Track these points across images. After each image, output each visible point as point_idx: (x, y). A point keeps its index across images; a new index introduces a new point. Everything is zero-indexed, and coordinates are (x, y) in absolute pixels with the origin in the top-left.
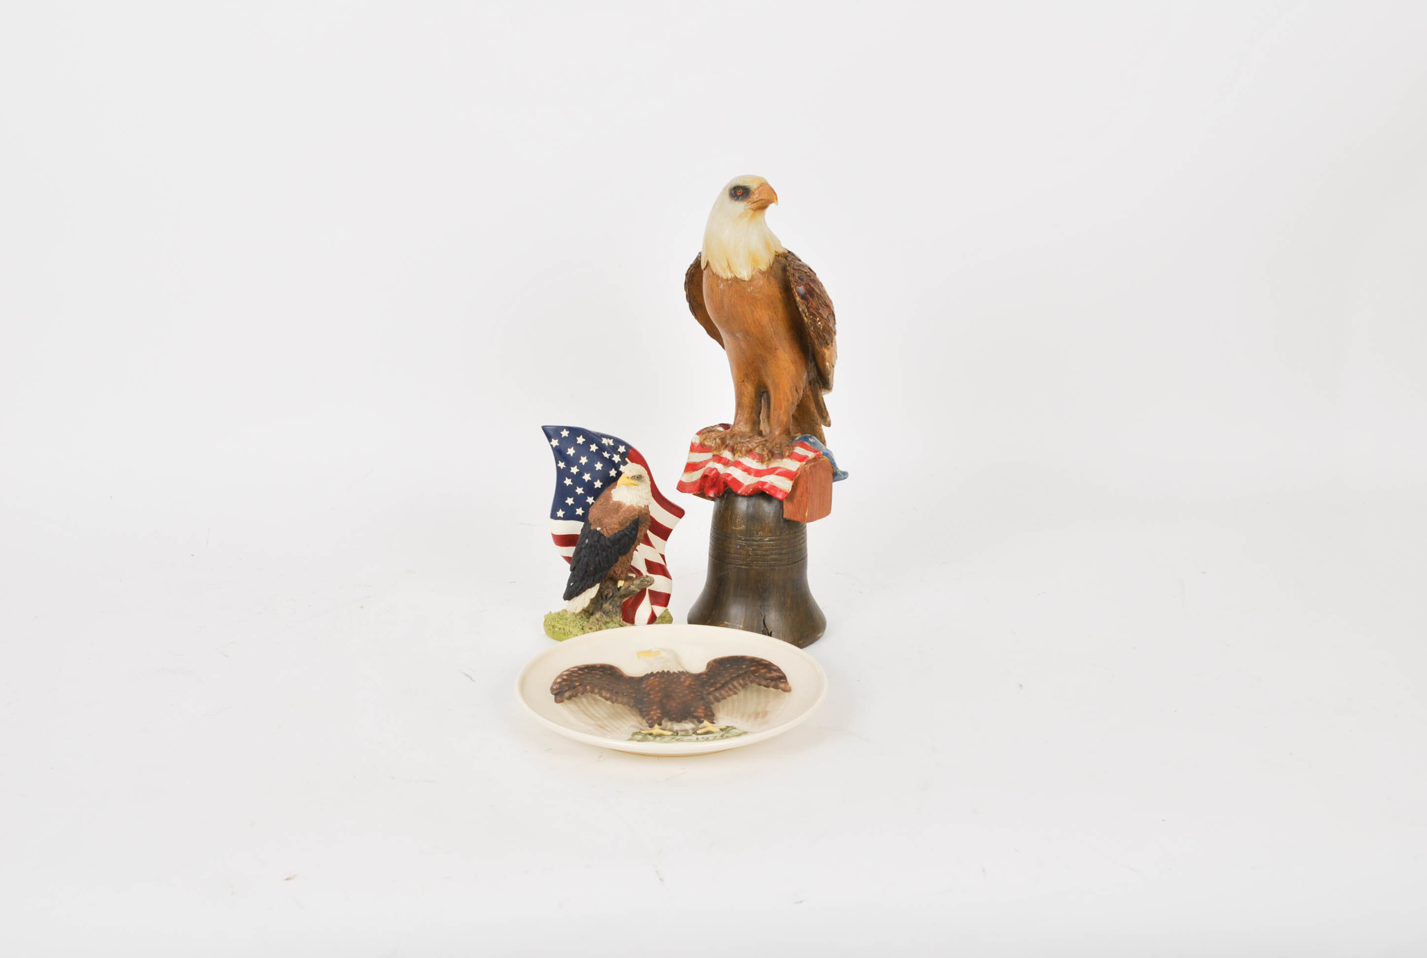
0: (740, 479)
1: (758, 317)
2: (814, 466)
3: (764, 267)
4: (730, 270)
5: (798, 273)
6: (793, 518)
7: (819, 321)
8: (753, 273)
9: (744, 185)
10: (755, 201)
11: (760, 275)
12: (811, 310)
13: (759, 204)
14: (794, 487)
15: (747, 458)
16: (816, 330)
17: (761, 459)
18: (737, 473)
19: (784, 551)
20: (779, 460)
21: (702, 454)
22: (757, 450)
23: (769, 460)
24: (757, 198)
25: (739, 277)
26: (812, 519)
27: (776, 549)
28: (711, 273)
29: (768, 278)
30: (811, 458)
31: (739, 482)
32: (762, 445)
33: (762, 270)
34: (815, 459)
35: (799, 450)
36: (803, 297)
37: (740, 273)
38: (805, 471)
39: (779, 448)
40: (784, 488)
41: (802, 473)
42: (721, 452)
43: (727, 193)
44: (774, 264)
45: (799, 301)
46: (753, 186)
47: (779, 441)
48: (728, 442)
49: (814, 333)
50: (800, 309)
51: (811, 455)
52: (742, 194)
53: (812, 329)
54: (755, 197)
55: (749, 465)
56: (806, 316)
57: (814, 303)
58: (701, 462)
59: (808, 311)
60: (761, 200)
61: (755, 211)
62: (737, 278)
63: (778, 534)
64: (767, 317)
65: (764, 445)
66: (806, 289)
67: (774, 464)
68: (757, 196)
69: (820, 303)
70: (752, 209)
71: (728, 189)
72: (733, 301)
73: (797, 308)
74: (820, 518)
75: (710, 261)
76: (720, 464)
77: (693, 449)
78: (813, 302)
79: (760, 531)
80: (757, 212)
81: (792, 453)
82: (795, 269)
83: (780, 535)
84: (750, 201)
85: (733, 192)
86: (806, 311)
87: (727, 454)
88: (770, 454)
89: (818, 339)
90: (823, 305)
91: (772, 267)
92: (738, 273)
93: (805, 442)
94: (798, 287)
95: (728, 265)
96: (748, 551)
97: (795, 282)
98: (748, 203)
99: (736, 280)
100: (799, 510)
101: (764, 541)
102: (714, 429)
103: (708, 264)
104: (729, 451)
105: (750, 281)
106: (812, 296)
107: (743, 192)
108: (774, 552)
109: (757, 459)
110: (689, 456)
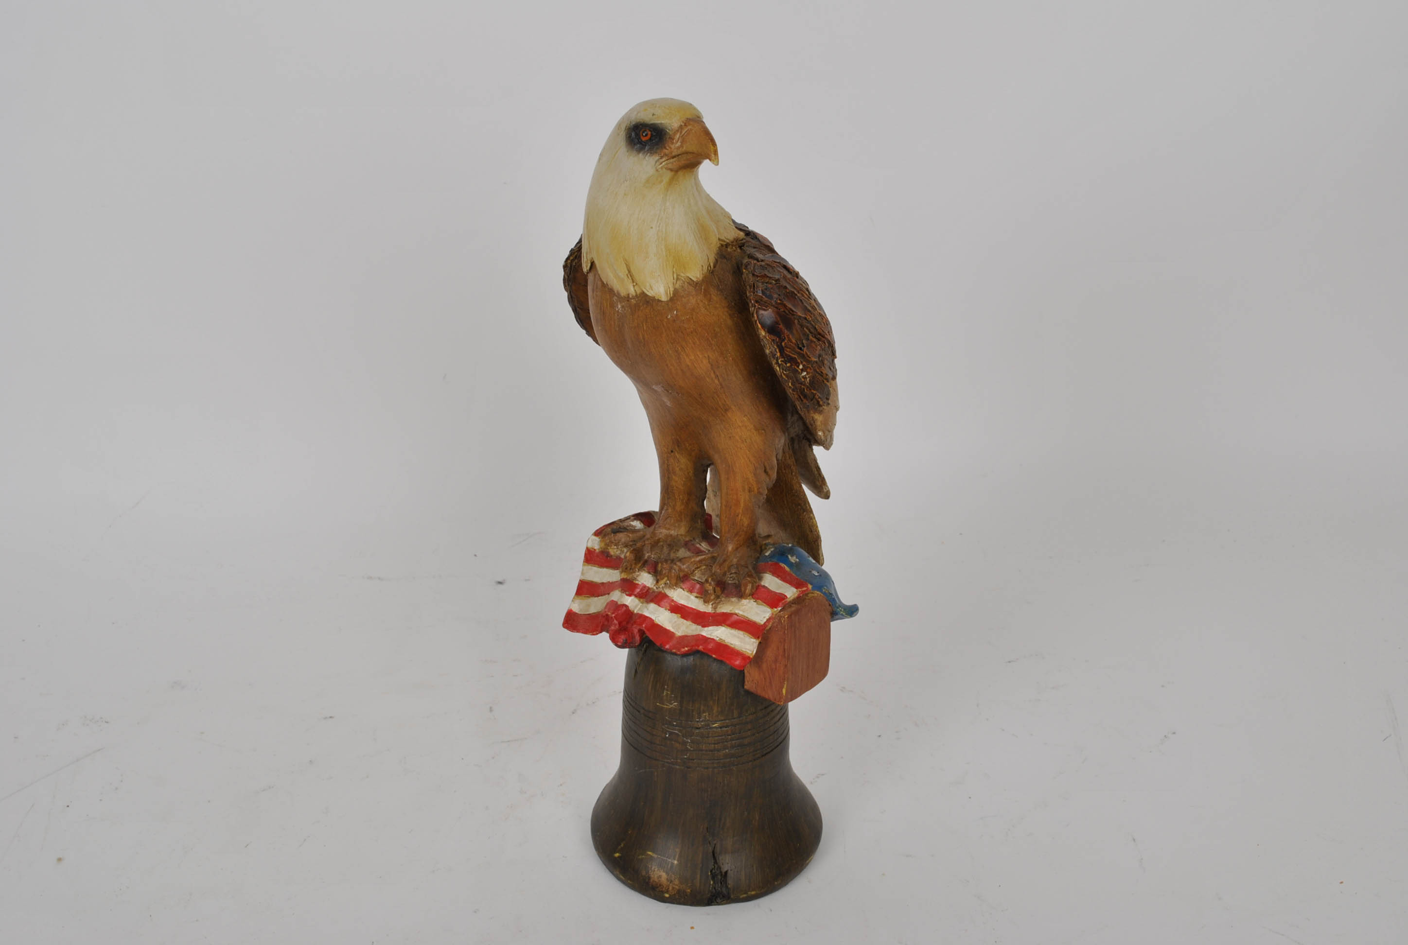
0: (668, 626)
1: (689, 364)
2: (797, 612)
3: (696, 274)
4: (633, 282)
5: (763, 283)
6: (760, 692)
7: (802, 370)
8: (677, 286)
9: (652, 122)
10: (674, 154)
11: (691, 288)
12: (787, 352)
13: (683, 161)
14: (761, 648)
15: (679, 590)
16: (797, 385)
17: (703, 595)
18: (662, 617)
19: (746, 741)
20: (734, 599)
21: (605, 570)
22: (697, 576)
23: (718, 597)
24: (678, 148)
25: (650, 293)
26: (794, 694)
27: (732, 740)
28: (599, 283)
29: (706, 293)
30: (792, 598)
31: (666, 631)
32: (707, 566)
33: (695, 280)
34: (798, 600)
35: (771, 582)
36: (772, 330)
37: (651, 287)
38: (780, 621)
39: (735, 573)
40: (744, 650)
41: (775, 625)
42: (635, 575)
43: (623, 134)
44: (717, 266)
45: (765, 337)
46: (671, 122)
47: (735, 560)
48: (647, 555)
49: (793, 390)
50: (767, 351)
51: (790, 592)
52: (650, 139)
53: (790, 384)
54: (675, 146)
55: (682, 602)
56: (777, 363)
57: (791, 338)
58: (603, 584)
59: (781, 355)
60: (687, 153)
61: (677, 171)
62: (647, 295)
63: (736, 715)
64: (705, 361)
65: (710, 567)
66: (778, 313)
67: (726, 608)
68: (679, 144)
69: (805, 334)
70: (671, 170)
71: (623, 127)
72: (641, 336)
73: (762, 349)
74: (807, 689)
75: (596, 262)
76: (633, 597)
77: (590, 557)
78: (791, 336)
79: (704, 712)
80: (680, 173)
81: (759, 587)
82: (757, 276)
83: (739, 717)
84: (666, 155)
85: (633, 134)
86: (778, 354)
87: (645, 579)
88: (718, 589)
89: (802, 401)
90: (811, 337)
91: (712, 272)
92: (648, 287)
93: (783, 565)
94: (761, 312)
95: (629, 271)
96: (685, 743)
97: (757, 302)
98: (662, 157)
99: (645, 300)
100: (770, 683)
101: (710, 728)
102: (625, 524)
103: (593, 264)
104: (649, 573)
105: (671, 299)
106: (789, 324)
107: (652, 135)
108: (729, 744)
109: (697, 593)
110: (583, 570)
